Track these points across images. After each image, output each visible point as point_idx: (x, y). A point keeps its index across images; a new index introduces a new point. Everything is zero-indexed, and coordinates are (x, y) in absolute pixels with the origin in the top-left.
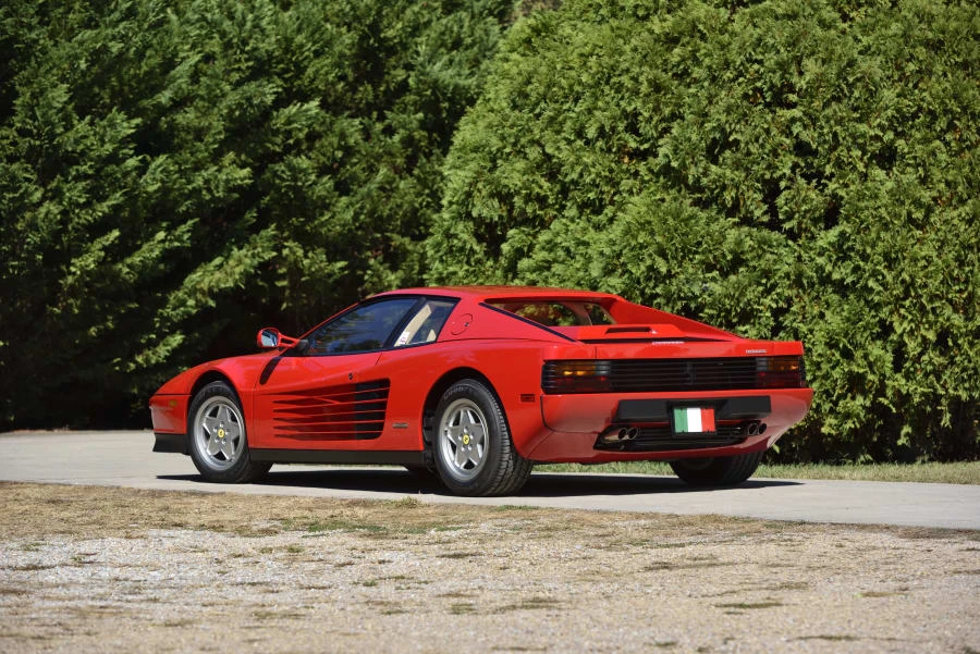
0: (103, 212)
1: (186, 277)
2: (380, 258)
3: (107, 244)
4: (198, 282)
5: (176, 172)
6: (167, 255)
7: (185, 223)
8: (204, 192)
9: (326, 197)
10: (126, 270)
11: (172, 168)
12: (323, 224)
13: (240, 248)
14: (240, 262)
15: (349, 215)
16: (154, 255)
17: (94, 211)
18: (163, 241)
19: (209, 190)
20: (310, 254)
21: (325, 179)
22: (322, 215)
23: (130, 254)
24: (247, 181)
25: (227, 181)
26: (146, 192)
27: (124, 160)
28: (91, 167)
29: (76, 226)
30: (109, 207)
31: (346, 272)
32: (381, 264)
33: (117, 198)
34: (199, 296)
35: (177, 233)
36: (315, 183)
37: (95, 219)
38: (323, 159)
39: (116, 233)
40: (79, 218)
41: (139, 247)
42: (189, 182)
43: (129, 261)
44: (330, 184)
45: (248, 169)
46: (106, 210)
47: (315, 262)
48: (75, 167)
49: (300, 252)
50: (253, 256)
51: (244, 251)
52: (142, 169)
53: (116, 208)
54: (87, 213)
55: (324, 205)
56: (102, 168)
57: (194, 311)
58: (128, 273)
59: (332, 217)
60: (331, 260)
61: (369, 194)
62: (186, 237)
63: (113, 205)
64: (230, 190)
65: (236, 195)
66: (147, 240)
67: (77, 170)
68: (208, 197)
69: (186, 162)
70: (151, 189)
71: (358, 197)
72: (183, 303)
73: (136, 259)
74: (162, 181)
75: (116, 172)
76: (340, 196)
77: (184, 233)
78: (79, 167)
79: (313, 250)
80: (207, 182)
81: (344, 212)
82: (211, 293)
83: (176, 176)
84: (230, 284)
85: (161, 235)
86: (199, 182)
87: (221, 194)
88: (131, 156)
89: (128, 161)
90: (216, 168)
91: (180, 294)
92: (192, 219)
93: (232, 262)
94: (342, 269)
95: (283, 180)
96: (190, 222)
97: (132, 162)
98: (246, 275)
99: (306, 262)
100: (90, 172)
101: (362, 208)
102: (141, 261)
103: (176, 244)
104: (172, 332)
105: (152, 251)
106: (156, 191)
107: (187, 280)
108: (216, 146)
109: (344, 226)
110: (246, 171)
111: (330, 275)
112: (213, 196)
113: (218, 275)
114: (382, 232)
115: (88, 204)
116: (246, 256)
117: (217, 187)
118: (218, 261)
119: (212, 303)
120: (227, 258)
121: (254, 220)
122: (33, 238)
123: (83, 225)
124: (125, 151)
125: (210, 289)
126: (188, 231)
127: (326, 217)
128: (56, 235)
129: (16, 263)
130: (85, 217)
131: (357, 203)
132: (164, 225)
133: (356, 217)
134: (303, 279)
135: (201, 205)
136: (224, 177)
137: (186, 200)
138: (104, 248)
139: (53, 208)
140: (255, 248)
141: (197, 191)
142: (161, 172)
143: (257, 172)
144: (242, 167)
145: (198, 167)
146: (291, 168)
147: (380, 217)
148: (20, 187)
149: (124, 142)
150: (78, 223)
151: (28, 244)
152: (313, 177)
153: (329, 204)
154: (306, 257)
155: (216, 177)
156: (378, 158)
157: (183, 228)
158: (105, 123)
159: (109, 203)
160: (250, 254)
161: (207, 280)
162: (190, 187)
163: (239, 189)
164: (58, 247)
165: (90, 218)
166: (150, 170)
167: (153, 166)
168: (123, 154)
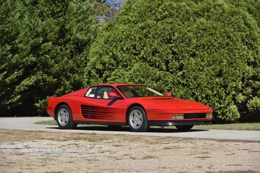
1: (21, 82)
2: (65, 78)
4: (24, 83)
5: (19, 58)
6: (17, 77)
7: (21, 70)
8: (26, 63)
9: (53, 64)
11: (19, 57)
12: (52, 70)
13: (33, 76)
14: (33, 79)
15: (58, 69)
16: (14, 77)
17: (1, 67)
18: (16, 74)
19: (27, 62)
20: (49, 77)
21: (53, 60)
22: (52, 68)
24: (35, 60)
25: (31, 60)
26: (13, 63)
27: (8, 55)
31: (57, 81)
32: (65, 79)
33: (6, 64)
34: (24, 86)
35: (19, 72)
36: (50, 61)
37: (1, 69)
38: (52, 56)
39: (6, 72)
41: (11, 75)
42: (22, 60)
43: (8, 78)
44: (54, 61)
45: (36, 58)
46: (4, 67)
47: (50, 79)
49: (47, 77)
50: (37, 77)
51: (34, 76)
52: (12, 58)
53: (6, 66)
55: (52, 66)
56: (3, 57)
57: (23, 90)
58: (8, 81)
59: (54, 69)
60: (54, 78)
61: (62, 64)
62: (21, 73)
63: (5, 66)
64: (31, 62)
65: (33, 64)
66: (13, 74)
69: (21, 56)
70: (14, 62)
71: (60, 64)
72: (20, 88)
73: (10, 78)
74: (16, 60)
75: (6, 58)
76: (56, 64)
79: (50, 76)
81: (56, 68)
82: (27, 86)
83: (19, 59)
84: (31, 84)
85: (16, 73)
86: (25, 60)
87: (29, 63)
88: (10, 54)
90: (28, 57)
91: (20, 86)
92: (23, 69)
93: (31, 79)
94: (56, 81)
95: (43, 60)
97: (10, 56)
98: (35, 82)
99: (48, 79)
101: (61, 67)
103: (19, 75)
104: (18, 95)
105: (14, 76)
106: (15, 63)
107: (21, 83)
108: (28, 52)
109: (57, 71)
110: (35, 58)
111: (53, 82)
112: (27, 63)
113: (28, 82)
114: (65, 72)
116: (35, 78)
118: (28, 79)
119: (27, 88)
120: (30, 78)
121: (36, 69)
124: (8, 53)
125: (27, 85)
126: (22, 72)
127: (53, 69)
131: (60, 65)
132: (16, 70)
134: (47, 83)
135: (25, 66)
136: (30, 59)
137: (21, 65)
138: (3, 75)
140: (37, 76)
141: (24, 63)
142: (17, 58)
144: (34, 57)
145: (24, 57)
146: (45, 57)
147: (65, 69)
149: (8, 51)
152: (50, 60)
153: (53, 66)
154: (48, 78)
155: (28, 59)
156: (64, 55)
157: (21, 71)
158: (4, 47)
159: (5, 65)
160: (36, 77)
161: (26, 83)
162: (22, 62)
163: (33, 62)
166: (14, 58)
167: (15, 57)
168: (8, 54)
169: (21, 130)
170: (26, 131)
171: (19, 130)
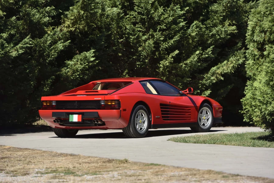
1: (210, 68)
3: (174, 55)
4: (216, 70)
5: (204, 28)
7: (210, 47)
10: (184, 66)
11: (202, 26)
14: (232, 62)
16: (195, 60)
17: (168, 43)
19: (219, 35)
24: (235, 31)
25: (226, 31)
27: (179, 23)
28: (165, 26)
29: (162, 49)
30: (173, 41)
33: (176, 38)
34: (218, 76)
35: (207, 51)
37: (168, 46)
39: (177, 51)
40: (163, 46)
41: (189, 57)
42: (211, 32)
43: (185, 62)
45: (235, 26)
46: (173, 43)
48: (159, 26)
52: (188, 27)
53: (178, 42)
54: (166, 44)
56: (170, 26)
57: (214, 82)
62: (210, 53)
63: (175, 41)
64: (227, 35)
65: (229, 37)
68: (218, 37)
69: (209, 24)
70: (193, 34)
72: (209, 78)
73: (188, 62)
74: (198, 31)
77: (209, 51)
78: (161, 26)
80: (218, 31)
82: (221, 74)
84: (229, 71)
85: (198, 52)
86: (214, 31)
87: (223, 36)
89: (181, 23)
90: (221, 26)
91: (208, 75)
92: (212, 46)
93: (229, 63)
96: (211, 47)
98: (234, 68)
100: (165, 28)
102: (190, 62)
103: (207, 56)
104: (207, 89)
105: (194, 58)
106: (195, 35)
107: (211, 70)
108: (222, 18)
112: (220, 37)
113: (224, 68)
115: (165, 40)
117: (222, 33)
118: (225, 62)
119: (222, 79)
121: (241, 46)
122: (144, 53)
123: (165, 48)
126: (211, 50)
128: (153, 53)
129: (139, 63)
132: (200, 48)
135: (216, 41)
137: (210, 39)
138: (173, 57)
139: (151, 42)
141: (214, 35)
144: (233, 25)
145: (215, 25)
148: (136, 34)
149: (179, 16)
151: (142, 56)
155: (221, 30)
157: (209, 49)
161: (220, 69)
162: (211, 34)
163: (231, 34)
164: (155, 57)
165: (167, 46)
166: (191, 27)
167: (192, 25)
168: (179, 21)
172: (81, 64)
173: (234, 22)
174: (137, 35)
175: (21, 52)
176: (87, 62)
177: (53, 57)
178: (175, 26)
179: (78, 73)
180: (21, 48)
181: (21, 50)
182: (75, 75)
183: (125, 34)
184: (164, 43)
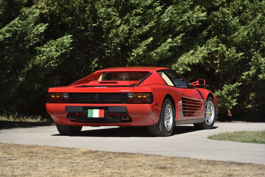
0: (146, 30)
2: (258, 51)
3: (147, 43)
4: (184, 60)
5: (176, 14)
6: (171, 49)
8: (187, 22)
9: (236, 26)
10: (155, 55)
11: (174, 12)
12: (234, 37)
13: (201, 46)
14: (201, 52)
15: (245, 33)
17: (142, 29)
18: (170, 43)
19: (189, 21)
20: (229, 50)
21: (236, 18)
22: (234, 33)
23: (156, 48)
24: (204, 18)
25: (197, 18)
26: (164, 22)
27: (155, 7)
28: (141, 10)
29: (135, 36)
30: (149, 27)
31: (243, 57)
32: (259, 54)
33: (152, 24)
34: (184, 66)
35: (176, 39)
36: (232, 20)
37: (142, 33)
38: (234, 10)
39: (151, 39)
40: (136, 32)
41: (160, 45)
42: (181, 18)
43: (156, 51)
44: (238, 20)
45: (205, 13)
46: (148, 29)
47: (231, 53)
48: (135, 10)
49: (225, 49)
50: (207, 50)
51: (203, 47)
52: (162, 12)
53: (152, 28)
54: (140, 30)
56: (146, 11)
57: (182, 73)
58: (155, 56)
59: (239, 34)
60: (237, 52)
61: (254, 25)
62: (179, 41)
63: (150, 27)
64: (197, 22)
65: (200, 24)
66: (164, 42)
67: (136, 12)
68: (189, 24)
69: (180, 9)
70: (166, 20)
71: (250, 26)
73: (159, 50)
74: (170, 17)
76: (241, 26)
77: (178, 39)
78: (136, 10)
79: (230, 48)
80: (188, 18)
81: (242, 33)
82: (189, 65)
83: (176, 15)
84: (197, 61)
85: (169, 40)
86: (185, 18)
87: (194, 23)
88: (158, 6)
89: (157, 8)
90: (192, 12)
91: (176, 65)
92: (182, 33)
93: (197, 52)
94: (242, 56)
95: (219, 18)
96: (181, 35)
97: (159, 8)
98: (204, 58)
99: (227, 53)
100: (142, 12)
101: (251, 30)
102: (161, 51)
103: (175, 44)
105: (166, 47)
106: (167, 21)
107: (179, 59)
108: (192, 3)
109: (243, 38)
110: (205, 14)
111: (236, 59)
112: (191, 24)
113: (192, 57)
114: (259, 41)
115: (140, 27)
116: (204, 50)
117: (192, 20)
118: (192, 52)
119: (189, 69)
120: (196, 50)
121: (206, 35)
122: (117, 40)
123: (137, 35)
124: (156, 4)
125: (188, 63)
126: (180, 39)
127: (236, 34)
128: (126, 39)
129: (109, 51)
130: (138, 32)
131: (249, 28)
132: (171, 36)
133: (248, 34)
134: (225, 60)
135: (185, 28)
136: (196, 16)
137: (179, 26)
138: (146, 45)
139: (125, 28)
140: (208, 46)
141: (184, 22)
142: (171, 13)
143: (208, 14)
144: (203, 12)
145: (185, 11)
146: (222, 13)
147: (258, 35)
148: (112, 18)
150: (136, 35)
151: (115, 43)
152: (231, 17)
153: (237, 29)
154: (227, 50)
155: (192, 16)
156: (256, 10)
157: (178, 37)
159: (149, 26)
160: (206, 48)
161: (187, 60)
162: (181, 20)
163: (201, 21)
164: (127, 44)
165: (141, 32)
166: (166, 12)
167: (167, 10)
169: (189, 158)
170: (201, 161)
171: (185, 158)
172: (57, 51)
173: (203, 8)
174: (112, 20)
175: (8, 35)
176: (64, 49)
177: (34, 42)
178: (151, 10)
179: (53, 61)
180: (8, 31)
181: (8, 34)
182: (50, 63)
183: (99, 18)
184: (138, 29)
